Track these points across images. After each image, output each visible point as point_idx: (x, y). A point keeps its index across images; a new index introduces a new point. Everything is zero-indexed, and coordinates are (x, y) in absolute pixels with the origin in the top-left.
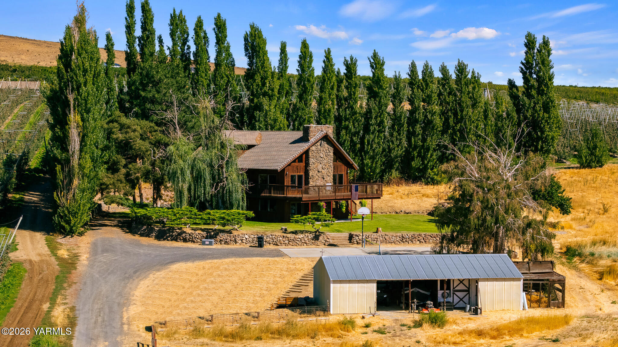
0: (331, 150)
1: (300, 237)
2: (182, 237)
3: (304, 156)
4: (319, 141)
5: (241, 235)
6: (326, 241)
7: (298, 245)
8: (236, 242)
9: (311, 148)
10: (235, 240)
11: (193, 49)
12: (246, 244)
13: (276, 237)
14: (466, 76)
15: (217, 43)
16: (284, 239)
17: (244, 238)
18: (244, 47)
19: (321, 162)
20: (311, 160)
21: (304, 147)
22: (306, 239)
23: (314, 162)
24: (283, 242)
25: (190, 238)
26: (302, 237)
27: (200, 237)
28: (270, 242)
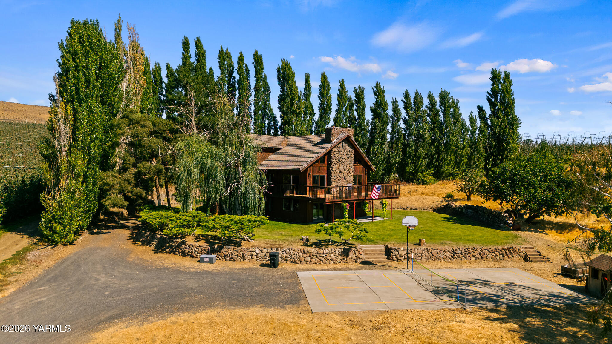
0: (352, 151)
1: (325, 252)
2: (181, 249)
3: (326, 157)
4: (341, 142)
5: (251, 249)
6: (357, 257)
7: (323, 262)
8: (244, 258)
9: (333, 149)
10: (243, 255)
11: (237, 77)
12: (257, 260)
13: (294, 252)
14: (449, 102)
15: (256, 74)
16: (305, 255)
17: (255, 253)
18: (277, 77)
19: (343, 163)
20: (334, 161)
21: (327, 148)
22: (333, 255)
23: (336, 162)
24: (303, 259)
25: (189, 252)
26: (327, 251)
27: (201, 250)
28: (287, 259)
